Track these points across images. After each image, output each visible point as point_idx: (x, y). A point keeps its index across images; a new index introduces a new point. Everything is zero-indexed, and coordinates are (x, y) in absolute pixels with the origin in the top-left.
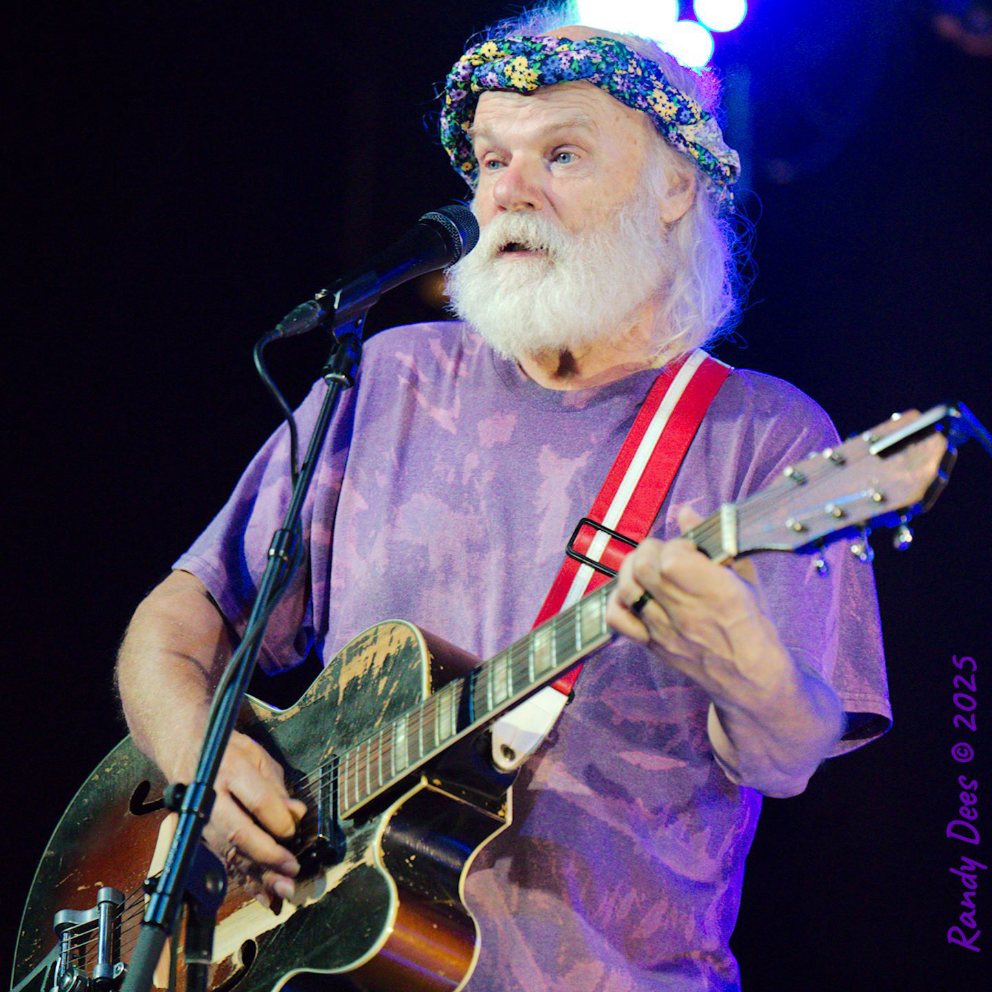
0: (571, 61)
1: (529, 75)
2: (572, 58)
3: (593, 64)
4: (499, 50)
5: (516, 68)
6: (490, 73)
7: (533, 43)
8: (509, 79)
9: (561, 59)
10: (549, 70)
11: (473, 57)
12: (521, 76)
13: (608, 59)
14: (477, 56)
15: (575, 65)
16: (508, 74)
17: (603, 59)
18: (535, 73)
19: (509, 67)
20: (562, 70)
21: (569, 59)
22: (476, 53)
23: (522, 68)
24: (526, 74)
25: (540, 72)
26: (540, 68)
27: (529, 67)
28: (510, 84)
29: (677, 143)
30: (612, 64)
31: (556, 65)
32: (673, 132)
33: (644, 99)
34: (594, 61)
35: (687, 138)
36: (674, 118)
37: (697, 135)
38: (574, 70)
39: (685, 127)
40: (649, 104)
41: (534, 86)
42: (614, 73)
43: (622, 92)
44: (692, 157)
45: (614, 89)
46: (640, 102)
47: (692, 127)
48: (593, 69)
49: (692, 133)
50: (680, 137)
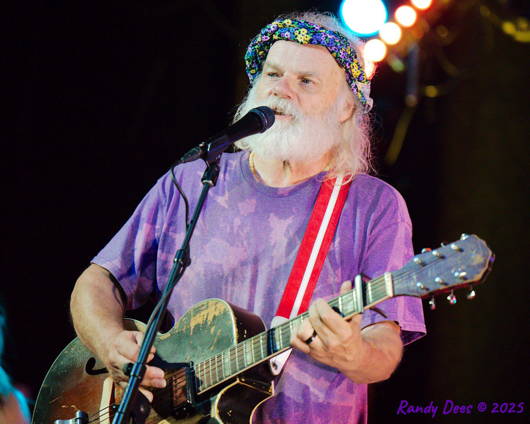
0: (327, 37)
1: (306, 37)
2: (327, 36)
3: (335, 42)
4: (293, 24)
5: (301, 33)
6: (287, 32)
7: (309, 25)
8: (296, 36)
9: (322, 35)
10: (316, 38)
11: (279, 23)
12: (302, 37)
13: (341, 42)
14: (281, 24)
15: (327, 40)
16: (296, 34)
17: (340, 42)
18: (309, 37)
19: (297, 32)
20: (322, 40)
21: (326, 36)
22: (281, 22)
23: (304, 34)
24: (305, 36)
25: (312, 38)
26: (312, 36)
27: (307, 34)
28: (296, 39)
29: (354, 88)
30: (342, 45)
31: (320, 37)
32: (354, 84)
33: (349, 64)
34: (336, 41)
35: (358, 88)
36: (358, 77)
37: (362, 88)
38: (327, 42)
39: (359, 83)
40: (350, 68)
41: (307, 43)
42: (341, 49)
43: (341, 58)
44: (358, 97)
45: (338, 56)
46: (347, 65)
47: (362, 84)
48: (335, 44)
49: (361, 86)
50: (356, 87)
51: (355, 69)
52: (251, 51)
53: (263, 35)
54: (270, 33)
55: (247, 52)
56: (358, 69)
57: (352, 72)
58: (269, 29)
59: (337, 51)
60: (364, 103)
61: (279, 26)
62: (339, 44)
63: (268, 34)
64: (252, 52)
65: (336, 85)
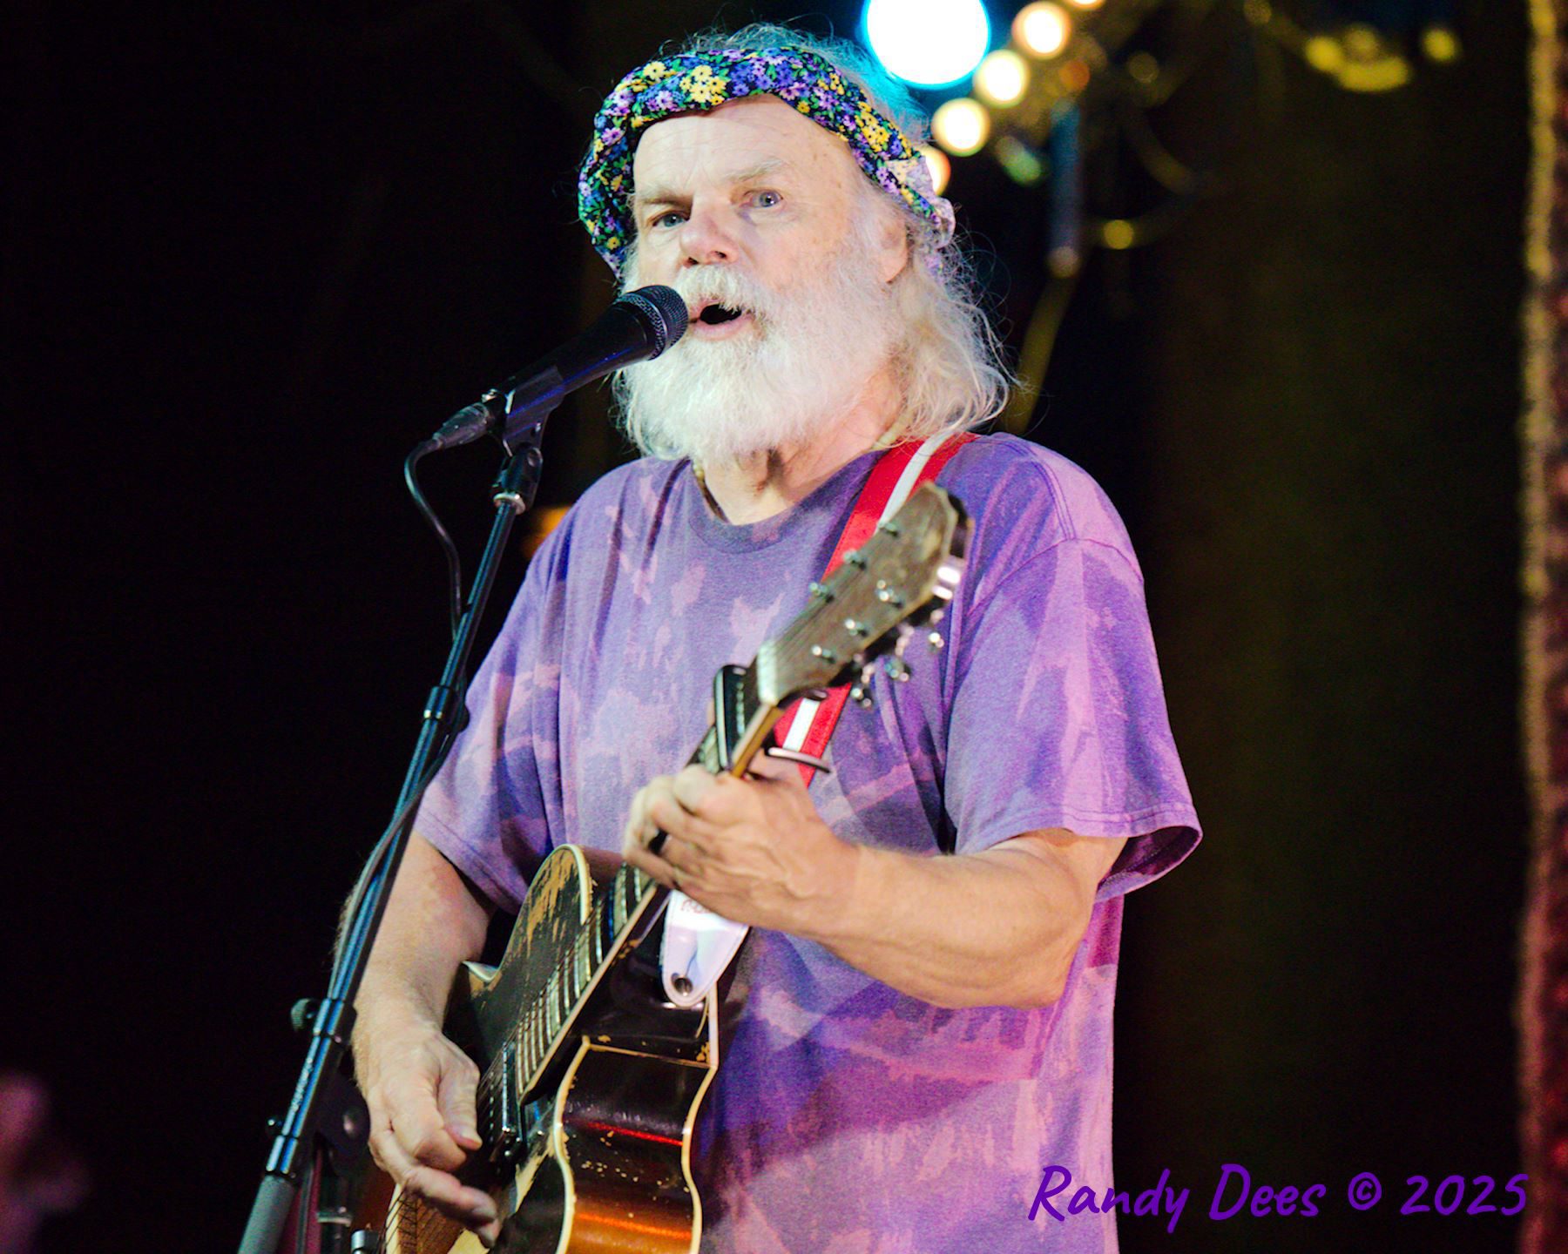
0: (767, 65)
1: (715, 84)
2: (767, 63)
3: (794, 70)
4: (668, 68)
5: (696, 79)
6: (661, 93)
7: (711, 56)
8: (688, 94)
9: (753, 64)
10: (739, 77)
11: (634, 82)
12: (704, 88)
13: (810, 66)
14: (638, 81)
15: (771, 71)
16: (684, 88)
17: (805, 66)
18: (722, 82)
19: (687, 80)
20: (756, 77)
21: (763, 64)
22: (637, 77)
23: (705, 77)
24: (710, 83)
25: (728, 80)
26: (727, 75)
27: (714, 75)
28: (689, 100)
29: (888, 182)
30: (814, 73)
31: (748, 70)
32: (882, 169)
33: (852, 119)
34: (794, 66)
35: (898, 177)
36: (885, 147)
37: (909, 174)
38: (771, 76)
39: (895, 162)
40: (858, 126)
41: (721, 99)
42: (816, 85)
43: (826, 109)
44: (905, 202)
45: (816, 106)
46: (847, 123)
47: (904, 162)
48: (794, 76)
49: (904, 171)
50: (891, 176)
51: (870, 128)
52: (590, 190)
53: (602, 131)
54: (619, 117)
55: (581, 198)
56: (880, 125)
57: (867, 135)
58: (614, 106)
59: (807, 93)
60: (927, 215)
61: (636, 89)
62: (804, 73)
63: (615, 120)
64: (593, 193)
65: (840, 186)
